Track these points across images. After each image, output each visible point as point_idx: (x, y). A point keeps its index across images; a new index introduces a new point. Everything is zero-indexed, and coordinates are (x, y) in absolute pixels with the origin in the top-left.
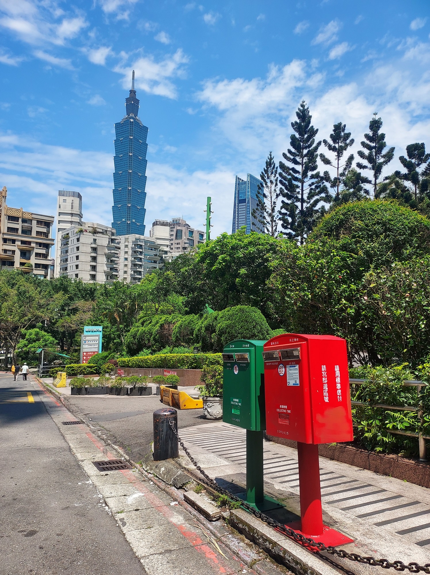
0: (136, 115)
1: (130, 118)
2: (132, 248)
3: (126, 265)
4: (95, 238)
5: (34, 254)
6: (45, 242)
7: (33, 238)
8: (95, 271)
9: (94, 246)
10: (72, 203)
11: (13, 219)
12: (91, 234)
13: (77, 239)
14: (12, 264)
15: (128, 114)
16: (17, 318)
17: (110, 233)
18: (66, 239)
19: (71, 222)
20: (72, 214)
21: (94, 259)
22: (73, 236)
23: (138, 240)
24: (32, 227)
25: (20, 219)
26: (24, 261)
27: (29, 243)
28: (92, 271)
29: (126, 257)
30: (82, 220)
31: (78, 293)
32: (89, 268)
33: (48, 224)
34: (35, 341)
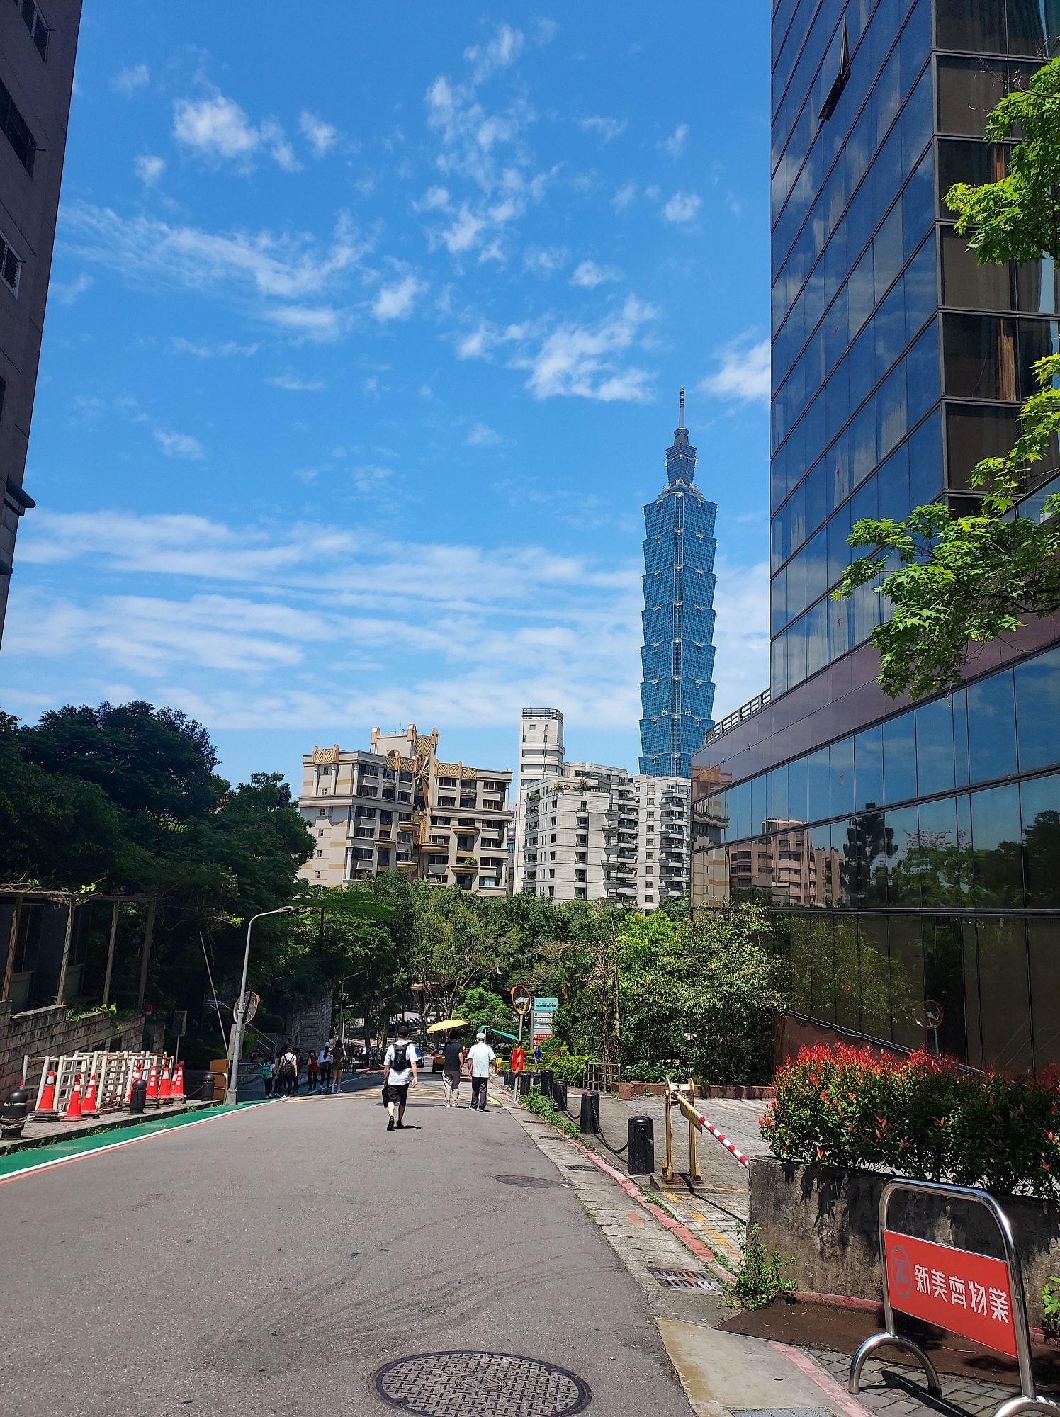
0: (689, 480)
1: (677, 490)
2: (662, 806)
3: (650, 841)
4: (584, 799)
5: (479, 841)
6: (496, 817)
7: (479, 813)
8: (584, 863)
9: (582, 814)
10: (546, 731)
11: (446, 782)
12: (577, 793)
13: (553, 802)
14: (444, 860)
15: (672, 482)
16: (454, 969)
17: (617, 778)
18: (534, 799)
19: (544, 767)
20: (545, 752)
21: (583, 840)
22: (546, 796)
23: (673, 788)
24: (476, 794)
25: (457, 781)
26: (463, 854)
27: (472, 821)
28: (580, 863)
29: (651, 823)
30: (565, 759)
31: (545, 923)
32: (574, 858)
33: (501, 786)
34: (478, 1009)
